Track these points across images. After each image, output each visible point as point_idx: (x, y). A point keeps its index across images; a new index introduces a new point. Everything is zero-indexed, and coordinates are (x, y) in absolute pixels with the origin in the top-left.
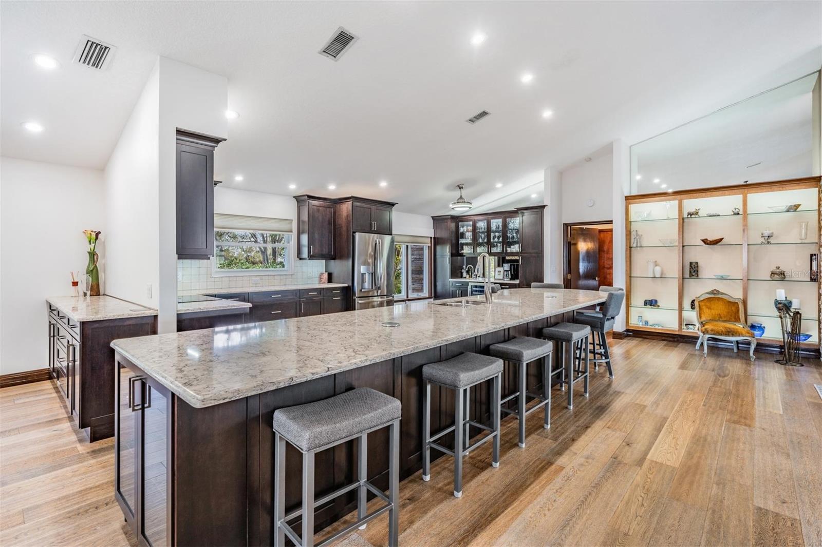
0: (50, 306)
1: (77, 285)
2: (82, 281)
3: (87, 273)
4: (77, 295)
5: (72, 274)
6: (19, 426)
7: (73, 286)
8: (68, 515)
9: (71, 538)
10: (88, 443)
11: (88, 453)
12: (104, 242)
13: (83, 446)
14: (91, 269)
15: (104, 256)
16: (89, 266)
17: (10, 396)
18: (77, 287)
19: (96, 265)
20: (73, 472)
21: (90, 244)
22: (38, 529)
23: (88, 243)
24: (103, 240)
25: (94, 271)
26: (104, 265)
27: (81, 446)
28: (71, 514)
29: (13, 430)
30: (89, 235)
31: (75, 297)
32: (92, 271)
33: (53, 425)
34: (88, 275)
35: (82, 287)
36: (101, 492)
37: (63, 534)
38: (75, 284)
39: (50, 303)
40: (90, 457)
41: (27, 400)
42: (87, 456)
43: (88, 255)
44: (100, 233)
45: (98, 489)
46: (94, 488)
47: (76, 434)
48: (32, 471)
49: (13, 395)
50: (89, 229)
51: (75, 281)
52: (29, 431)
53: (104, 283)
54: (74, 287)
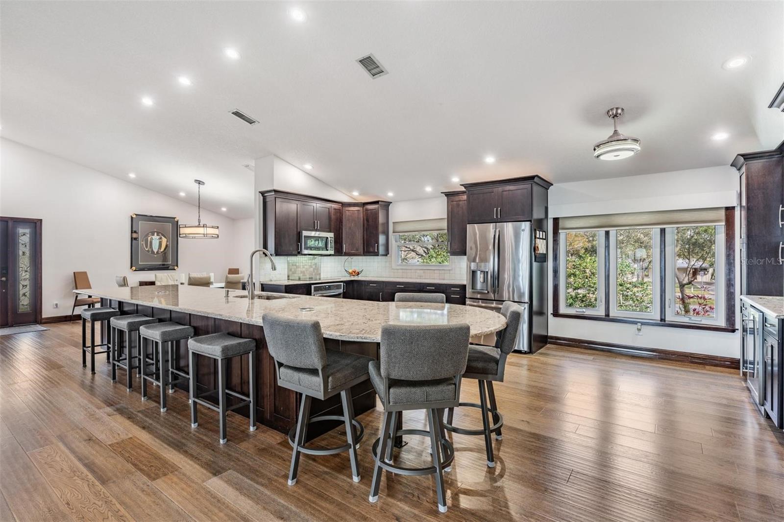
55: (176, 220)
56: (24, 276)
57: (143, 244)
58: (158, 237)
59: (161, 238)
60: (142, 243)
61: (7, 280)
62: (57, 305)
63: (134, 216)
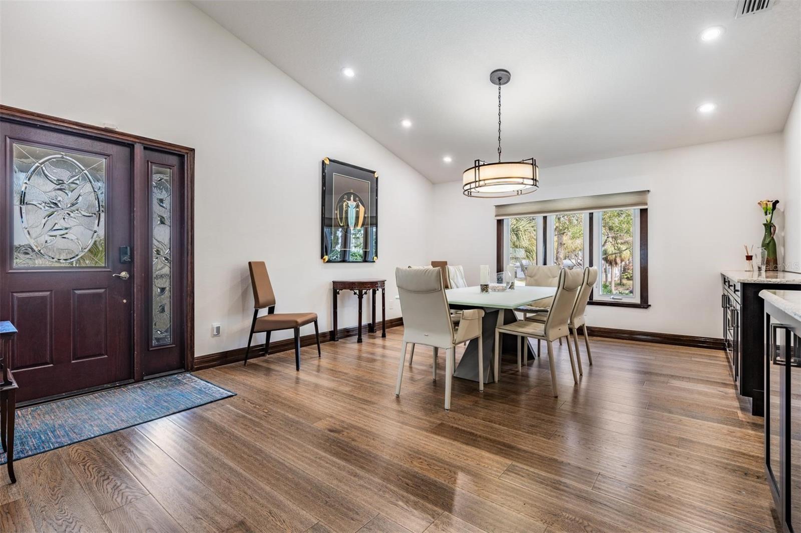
0: (725, 279)
1: (751, 259)
2: (756, 255)
3: (763, 246)
4: (752, 270)
5: (746, 247)
6: (691, 377)
7: (747, 259)
8: (715, 463)
9: (714, 483)
10: (751, 414)
11: (748, 422)
12: (783, 212)
13: (745, 415)
14: (767, 242)
15: (783, 228)
16: (764, 240)
17: (689, 353)
18: (751, 261)
19: (773, 237)
20: (728, 431)
21: (766, 215)
22: (688, 458)
23: (764, 214)
24: (782, 210)
25: (771, 244)
26: (784, 238)
27: (742, 414)
28: (719, 464)
29: (686, 378)
30: (765, 206)
31: (749, 271)
32: (768, 244)
33: (719, 387)
34: (763, 248)
35: (757, 261)
36: (754, 463)
37: (708, 475)
38: (749, 258)
39: (724, 275)
40: (749, 427)
41: (701, 360)
42: (747, 425)
43: (764, 227)
44: (777, 202)
45: (751, 458)
46: (747, 455)
47: (739, 402)
48: (693, 413)
49: (691, 354)
50: (764, 200)
51: (749, 255)
52: (698, 383)
53: (784, 258)
54: (748, 261)
55: (376, 176)
56: (160, 269)
57: (337, 214)
58: (355, 203)
59: (357, 206)
60: (336, 212)
61: (132, 277)
62: (218, 329)
63: (327, 162)
